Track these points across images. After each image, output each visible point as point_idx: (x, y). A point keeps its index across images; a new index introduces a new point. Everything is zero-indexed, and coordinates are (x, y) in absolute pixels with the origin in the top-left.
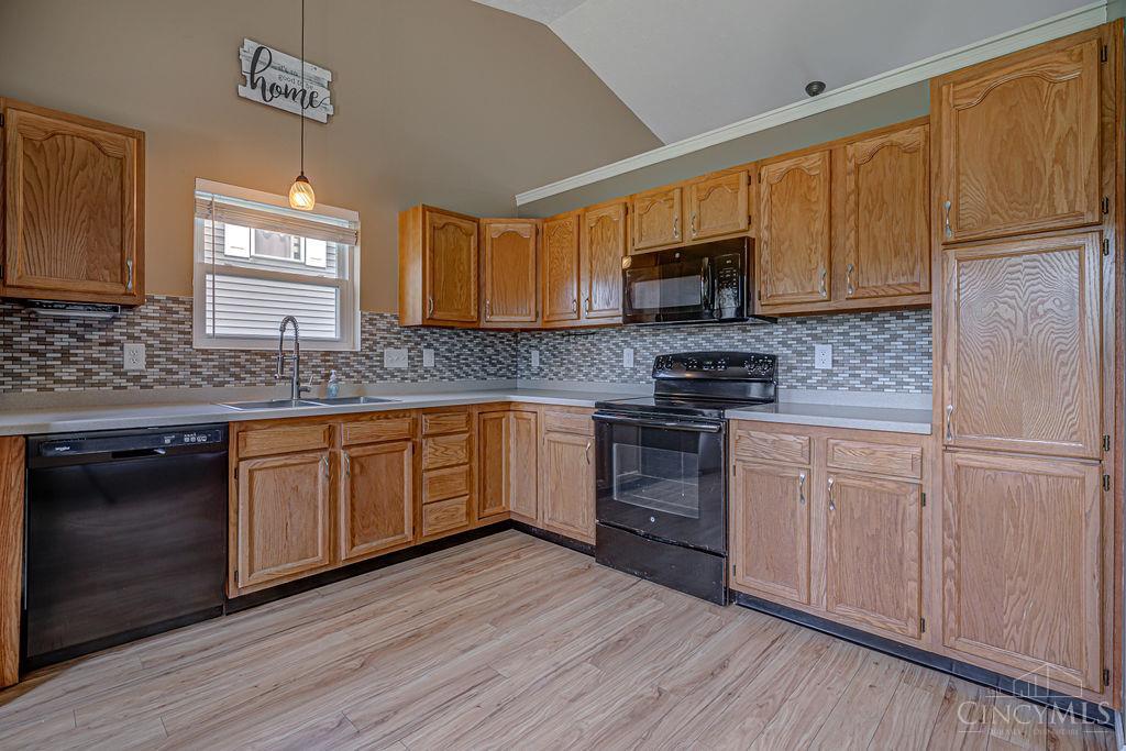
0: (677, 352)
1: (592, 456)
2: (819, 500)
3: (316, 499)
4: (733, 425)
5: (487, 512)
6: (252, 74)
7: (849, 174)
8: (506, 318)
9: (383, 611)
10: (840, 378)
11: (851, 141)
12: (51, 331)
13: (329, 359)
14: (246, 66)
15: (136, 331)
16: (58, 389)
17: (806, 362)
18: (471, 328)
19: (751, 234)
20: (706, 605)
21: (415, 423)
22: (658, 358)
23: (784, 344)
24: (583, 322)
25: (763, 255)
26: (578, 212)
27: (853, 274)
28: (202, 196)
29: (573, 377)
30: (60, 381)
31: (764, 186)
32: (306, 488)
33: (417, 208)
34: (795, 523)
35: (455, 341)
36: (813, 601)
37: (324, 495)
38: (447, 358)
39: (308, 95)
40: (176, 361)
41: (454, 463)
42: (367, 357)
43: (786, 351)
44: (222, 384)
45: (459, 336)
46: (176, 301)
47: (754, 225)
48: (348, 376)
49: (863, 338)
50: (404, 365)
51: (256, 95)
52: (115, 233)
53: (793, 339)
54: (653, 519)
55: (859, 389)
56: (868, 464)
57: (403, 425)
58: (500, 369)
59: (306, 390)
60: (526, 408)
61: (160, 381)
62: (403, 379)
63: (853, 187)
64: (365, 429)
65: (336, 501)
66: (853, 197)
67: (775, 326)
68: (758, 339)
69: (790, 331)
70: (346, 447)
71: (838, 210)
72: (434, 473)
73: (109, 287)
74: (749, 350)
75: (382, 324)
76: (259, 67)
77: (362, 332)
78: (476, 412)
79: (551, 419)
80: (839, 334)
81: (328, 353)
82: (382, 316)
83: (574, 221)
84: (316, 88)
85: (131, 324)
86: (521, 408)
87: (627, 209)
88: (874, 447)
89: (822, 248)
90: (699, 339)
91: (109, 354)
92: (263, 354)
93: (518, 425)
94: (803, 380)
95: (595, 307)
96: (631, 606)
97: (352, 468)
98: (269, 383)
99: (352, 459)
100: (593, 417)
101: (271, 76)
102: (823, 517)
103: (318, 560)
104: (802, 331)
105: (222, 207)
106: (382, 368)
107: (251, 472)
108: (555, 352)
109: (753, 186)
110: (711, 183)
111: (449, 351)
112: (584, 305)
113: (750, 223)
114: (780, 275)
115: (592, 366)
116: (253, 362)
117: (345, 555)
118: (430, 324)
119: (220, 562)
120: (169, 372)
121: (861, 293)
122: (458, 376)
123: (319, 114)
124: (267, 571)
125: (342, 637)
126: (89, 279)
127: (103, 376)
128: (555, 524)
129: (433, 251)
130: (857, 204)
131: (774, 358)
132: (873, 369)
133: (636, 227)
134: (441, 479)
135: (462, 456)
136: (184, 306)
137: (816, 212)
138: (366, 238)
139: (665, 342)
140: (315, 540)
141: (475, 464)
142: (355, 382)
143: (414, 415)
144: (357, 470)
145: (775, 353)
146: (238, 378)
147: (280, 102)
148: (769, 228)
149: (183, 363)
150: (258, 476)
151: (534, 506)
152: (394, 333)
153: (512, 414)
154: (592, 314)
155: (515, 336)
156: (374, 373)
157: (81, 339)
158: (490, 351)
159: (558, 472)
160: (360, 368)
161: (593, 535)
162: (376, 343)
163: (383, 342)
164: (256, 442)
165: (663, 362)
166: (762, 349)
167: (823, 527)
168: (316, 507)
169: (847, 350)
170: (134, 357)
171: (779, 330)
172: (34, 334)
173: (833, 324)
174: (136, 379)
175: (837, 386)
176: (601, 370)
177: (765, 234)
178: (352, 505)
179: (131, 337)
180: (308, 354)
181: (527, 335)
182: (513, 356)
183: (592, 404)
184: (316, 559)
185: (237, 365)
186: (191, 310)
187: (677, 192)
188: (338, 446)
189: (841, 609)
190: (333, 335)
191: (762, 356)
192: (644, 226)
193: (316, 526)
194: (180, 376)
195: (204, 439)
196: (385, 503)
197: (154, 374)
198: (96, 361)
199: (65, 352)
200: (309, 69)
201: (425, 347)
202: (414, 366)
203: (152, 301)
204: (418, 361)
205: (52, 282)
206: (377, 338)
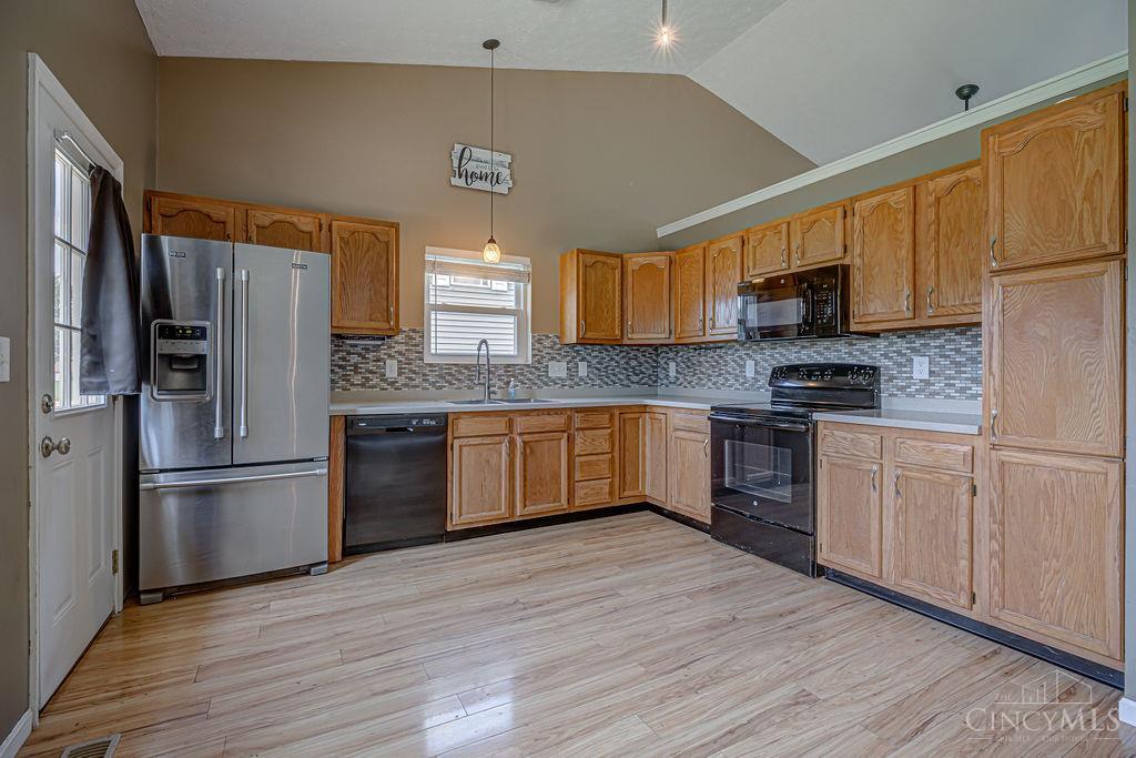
0: (791, 363)
1: (709, 451)
2: (889, 489)
3: (500, 467)
4: (820, 426)
5: (626, 494)
6: (459, 168)
7: (930, 206)
8: (644, 336)
9: (545, 551)
10: (936, 387)
11: (932, 177)
12: (349, 353)
13: (510, 371)
14: (456, 164)
15: (392, 352)
16: (353, 389)
17: (905, 372)
18: (617, 344)
19: (847, 261)
20: (797, 575)
21: (570, 418)
22: (774, 369)
23: (886, 356)
24: (708, 338)
25: (856, 280)
26: (704, 244)
27: (933, 296)
28: (429, 258)
29: (704, 385)
30: (352, 384)
31: (857, 218)
32: (494, 461)
33: (572, 252)
34: (869, 508)
35: (604, 355)
36: (885, 576)
37: (506, 467)
38: (597, 369)
39: (495, 176)
40: (414, 372)
41: (600, 451)
42: (537, 368)
43: (887, 362)
44: (441, 388)
45: (607, 350)
46: (414, 331)
47: (848, 252)
48: (523, 383)
49: (958, 351)
50: (564, 374)
51: (461, 182)
52: (384, 290)
53: (894, 352)
54: (755, 503)
55: (954, 397)
56: (929, 460)
57: (560, 420)
58: (643, 378)
59: (494, 393)
60: (659, 410)
61: (406, 385)
62: (563, 385)
63: (934, 217)
64: (534, 422)
65: (514, 473)
66: (933, 227)
67: (878, 340)
68: (863, 352)
69: (891, 344)
70: (521, 434)
71: (921, 238)
72: (583, 459)
73: (380, 325)
74: (854, 362)
75: (547, 343)
76: (464, 162)
77: (533, 349)
78: (617, 412)
79: (677, 420)
80: (936, 347)
81: (509, 366)
82: (547, 337)
83: (700, 252)
84: (500, 169)
85: (390, 347)
86: (654, 410)
87: (743, 242)
88: (934, 445)
89: (906, 273)
90: (811, 352)
91: (378, 367)
92: (467, 367)
93: (652, 423)
94: (902, 389)
95: (717, 325)
96: (731, 569)
97: (525, 449)
98: (470, 388)
99: (524, 442)
100: (709, 418)
101: (471, 167)
102: (892, 504)
103: (500, 513)
104: (901, 344)
105: (441, 264)
106: (547, 376)
107: (460, 446)
108: (689, 364)
109: (848, 219)
110: (813, 218)
111: (599, 363)
112: (709, 323)
113: (845, 252)
114: (872, 296)
115: (720, 375)
116: (460, 372)
117: (520, 512)
118: (582, 342)
119: (442, 511)
120: (411, 379)
121: (941, 311)
122: (607, 384)
123: (502, 189)
124: (471, 515)
125: (518, 561)
126: (371, 320)
127: (375, 381)
128: (680, 506)
129: (585, 284)
130: (938, 233)
131: (875, 369)
132: (967, 379)
133: (751, 256)
134: (589, 463)
135: (606, 447)
136: (419, 333)
137: (903, 240)
138: (535, 278)
139: (781, 354)
140: (500, 498)
141: (616, 455)
142: (527, 388)
143: (569, 413)
144: (528, 451)
145: (878, 364)
146: (451, 384)
147: (478, 184)
148: (861, 255)
149: (419, 373)
150: (464, 449)
151: (664, 490)
152: (556, 350)
153: (647, 415)
154: (714, 332)
155: (656, 350)
156: (542, 380)
157: (364, 358)
158: (633, 363)
159: (683, 464)
160: (531, 377)
161: (708, 514)
162: (543, 357)
163: (548, 357)
164: (464, 427)
165: (780, 373)
166: (866, 361)
167: (892, 513)
168: (500, 476)
169: (943, 362)
170: (391, 369)
171: (881, 344)
172: (341, 355)
173: (930, 338)
174: (392, 384)
175: (933, 394)
176: (727, 380)
177: (858, 261)
178: (525, 476)
179: (390, 356)
180: (495, 366)
181: (665, 349)
182: (654, 367)
183: (708, 407)
185: (450, 374)
186: (422, 337)
187: (784, 226)
188: (515, 432)
189: (906, 582)
190: (512, 353)
191: (864, 367)
192: (757, 255)
193: (500, 489)
194: (416, 382)
195: (433, 423)
196: (548, 478)
197: (402, 380)
198: (371, 372)
199: (356, 366)
200: (496, 156)
201: (580, 360)
202: (572, 376)
203: (401, 332)
204: (574, 372)
205: (353, 323)
206: (544, 354)
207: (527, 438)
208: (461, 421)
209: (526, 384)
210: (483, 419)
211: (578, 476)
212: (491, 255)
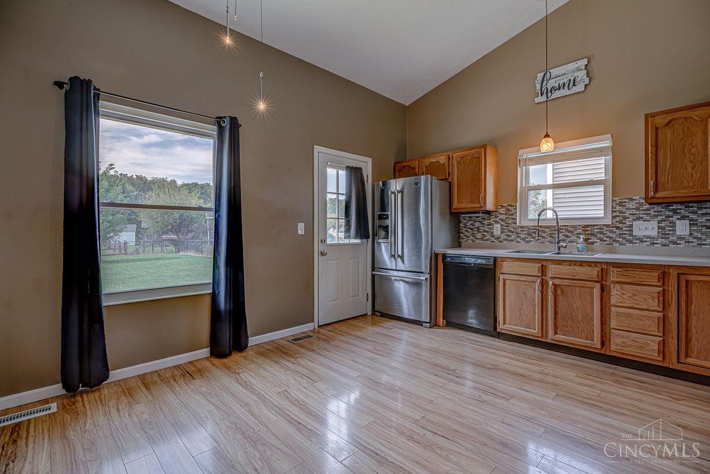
3: (534, 300)
6: (541, 89)
12: (475, 221)
13: (589, 231)
14: (538, 87)
15: (497, 219)
16: (477, 241)
21: (604, 271)
30: (477, 238)
32: (529, 293)
37: (538, 300)
39: (572, 81)
40: (511, 231)
41: (644, 307)
42: (618, 228)
44: (529, 242)
46: (511, 206)
48: (602, 240)
50: (654, 233)
51: (542, 99)
57: (593, 272)
61: (505, 240)
62: (651, 243)
65: (546, 305)
70: (552, 278)
73: (476, 205)
75: (631, 205)
76: (545, 83)
77: (613, 212)
78: (674, 273)
81: (587, 226)
84: (577, 74)
85: (496, 217)
91: (490, 228)
97: (556, 290)
98: (551, 242)
99: (555, 286)
101: (551, 84)
105: (532, 159)
106: (631, 235)
107: (504, 280)
117: (552, 336)
120: (508, 236)
123: (578, 88)
124: (511, 326)
126: (472, 202)
127: (488, 237)
134: (629, 316)
135: (654, 304)
136: (513, 208)
140: (535, 322)
142: (607, 244)
143: (604, 266)
144: (559, 292)
147: (557, 94)
149: (513, 232)
150: (508, 282)
152: (643, 210)
156: (624, 238)
157: (482, 223)
160: (611, 235)
162: (625, 218)
163: (631, 218)
164: (506, 267)
170: (497, 229)
174: (498, 238)
179: (496, 222)
184: (534, 331)
186: (516, 209)
188: (547, 276)
193: (534, 315)
194: (512, 238)
195: (484, 262)
196: (580, 316)
197: (503, 237)
198: (486, 231)
199: (478, 228)
200: (572, 66)
201: (678, 219)
202: (665, 234)
203: (502, 207)
204: (669, 230)
205: (463, 206)
206: (627, 215)
207: (557, 282)
208: (504, 263)
209: (605, 241)
210: (521, 263)
211: (613, 324)
212: (547, 146)
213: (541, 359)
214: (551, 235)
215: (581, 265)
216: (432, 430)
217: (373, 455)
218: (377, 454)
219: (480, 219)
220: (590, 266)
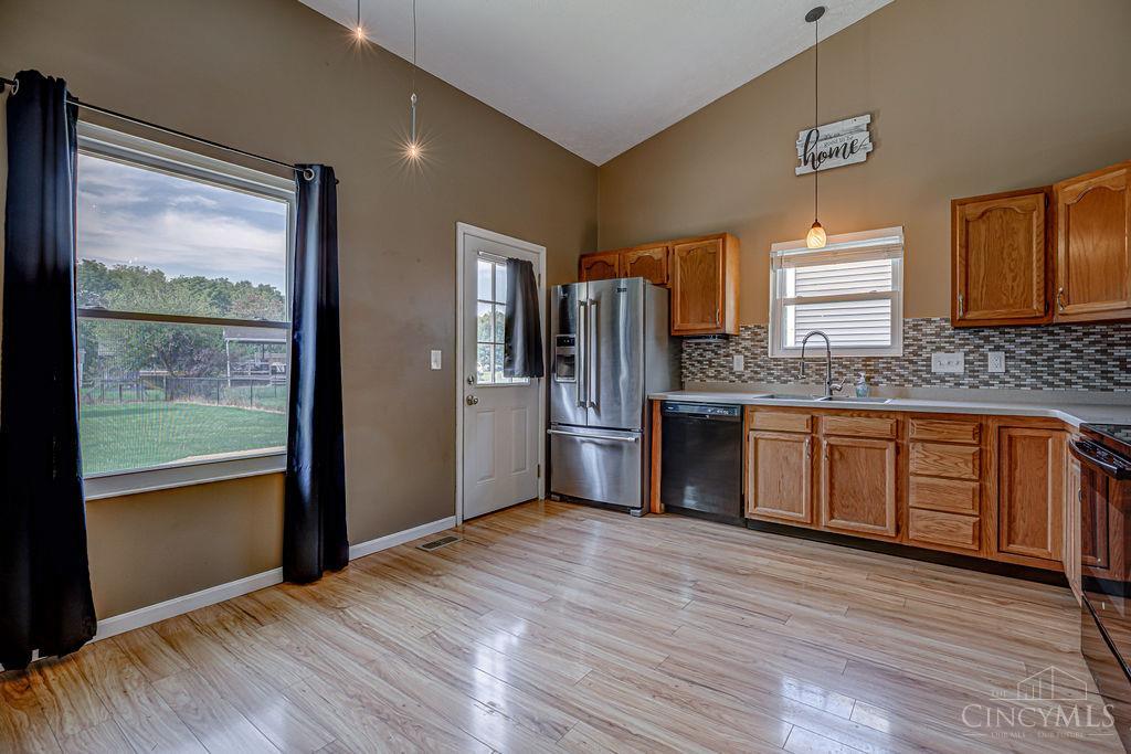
3: (801, 471)
6: (805, 154)
8: (1087, 308)
12: (705, 350)
13: (871, 366)
14: (801, 151)
15: (739, 348)
16: (708, 381)
21: (901, 425)
30: (707, 376)
32: (793, 459)
35: (1044, 340)
37: (807, 469)
39: (849, 146)
40: (759, 366)
41: (954, 475)
42: (911, 362)
44: (786, 382)
48: (889, 379)
50: (959, 369)
51: (807, 169)
52: (713, 294)
57: (884, 426)
61: (751, 378)
62: (956, 384)
64: (844, 422)
70: (826, 435)
72: (923, 480)
73: (710, 326)
75: (929, 329)
76: (810, 146)
77: (905, 338)
78: (993, 426)
81: (869, 359)
82: (929, 321)
84: (856, 136)
85: (738, 344)
91: (728, 362)
92: (816, 361)
97: (832, 454)
99: (831, 447)
101: (819, 148)
106: (929, 372)
107: (756, 440)
116: (807, 366)
117: (826, 523)
120: (756, 372)
123: (858, 157)
124: (766, 509)
126: (703, 321)
127: (725, 374)
129: (965, 244)
134: (937, 488)
135: (968, 471)
136: (763, 330)
140: (801, 502)
141: (991, 486)
142: (897, 385)
143: (900, 417)
144: (837, 456)
146: (797, 378)
147: (827, 164)
149: (763, 367)
150: (761, 443)
152: (946, 337)
156: (920, 377)
157: (716, 354)
160: (902, 372)
162: (921, 347)
163: (930, 347)
164: (758, 420)
168: (801, 476)
170: (738, 363)
174: (739, 377)
178: (832, 484)
179: (738, 352)
184: (800, 515)
185: (796, 368)
186: (767, 332)
188: (819, 432)
190: (887, 343)
193: (801, 489)
194: (761, 376)
195: (726, 413)
196: (865, 491)
197: (748, 374)
198: (722, 366)
199: (710, 361)
200: (849, 124)
201: (990, 350)
202: (974, 371)
203: (747, 328)
204: (980, 366)
205: (690, 326)
206: (923, 343)
207: (833, 440)
208: (756, 413)
209: (894, 380)
210: (781, 414)
211: (912, 500)
212: (816, 240)
213: (812, 556)
214: (818, 372)
215: (868, 416)
216: (686, 677)
217: (606, 726)
218: (611, 724)
219: (712, 347)
220: (881, 417)
